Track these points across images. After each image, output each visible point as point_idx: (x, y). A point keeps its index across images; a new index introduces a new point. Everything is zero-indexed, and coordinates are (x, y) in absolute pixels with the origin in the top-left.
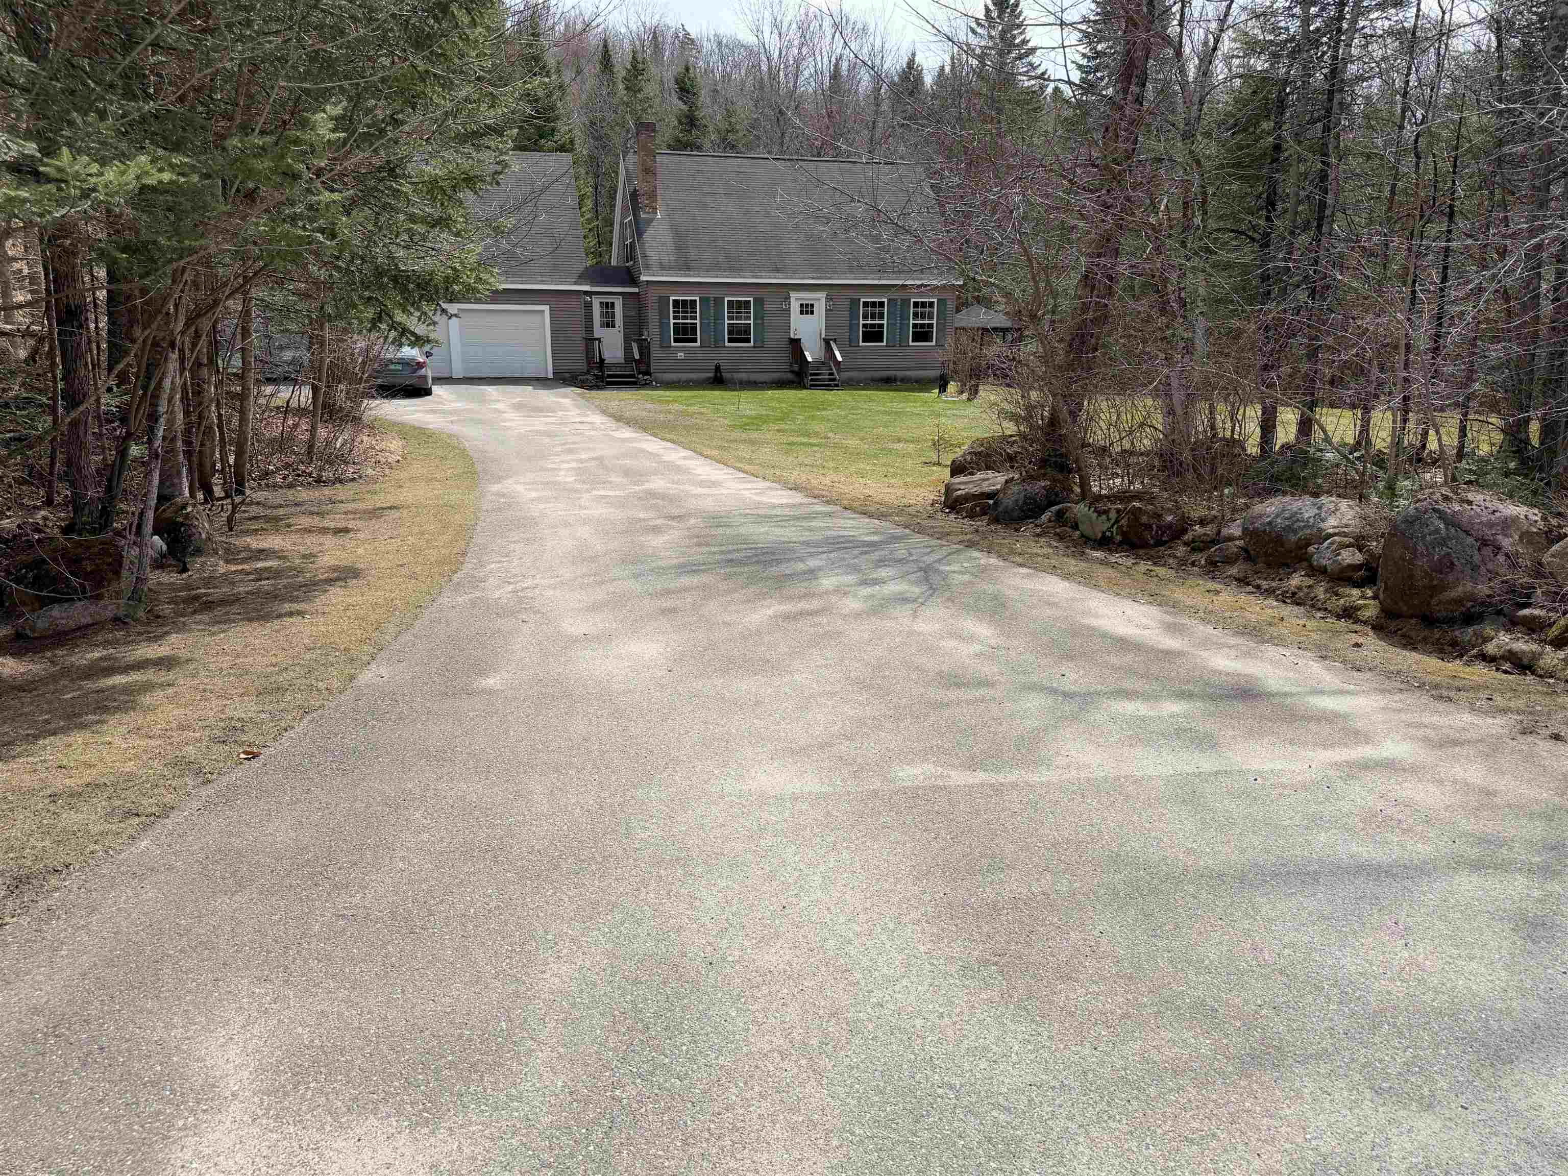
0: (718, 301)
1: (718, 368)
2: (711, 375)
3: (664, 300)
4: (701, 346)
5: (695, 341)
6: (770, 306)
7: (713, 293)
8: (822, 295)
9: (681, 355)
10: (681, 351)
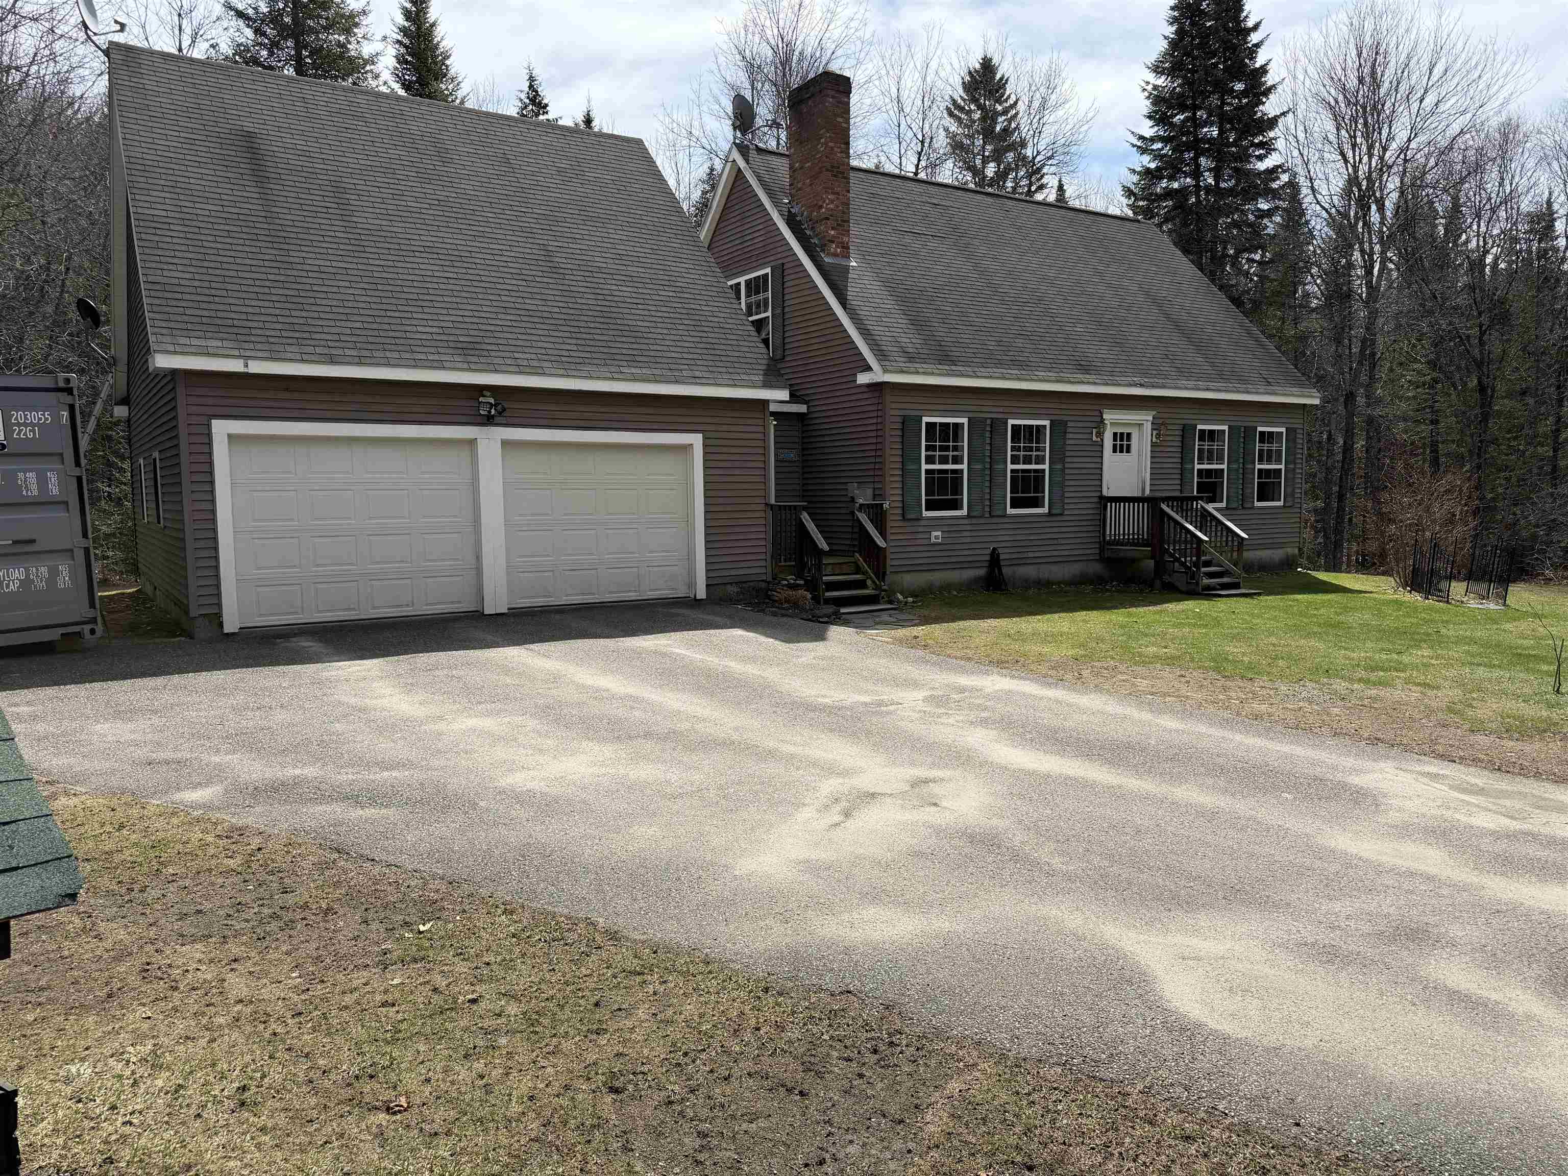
0: (997, 426)
1: (995, 560)
2: (982, 572)
3: (909, 425)
4: (969, 516)
5: (956, 506)
6: (1072, 438)
7: (989, 411)
8: (1146, 417)
9: (936, 535)
10: (935, 527)
